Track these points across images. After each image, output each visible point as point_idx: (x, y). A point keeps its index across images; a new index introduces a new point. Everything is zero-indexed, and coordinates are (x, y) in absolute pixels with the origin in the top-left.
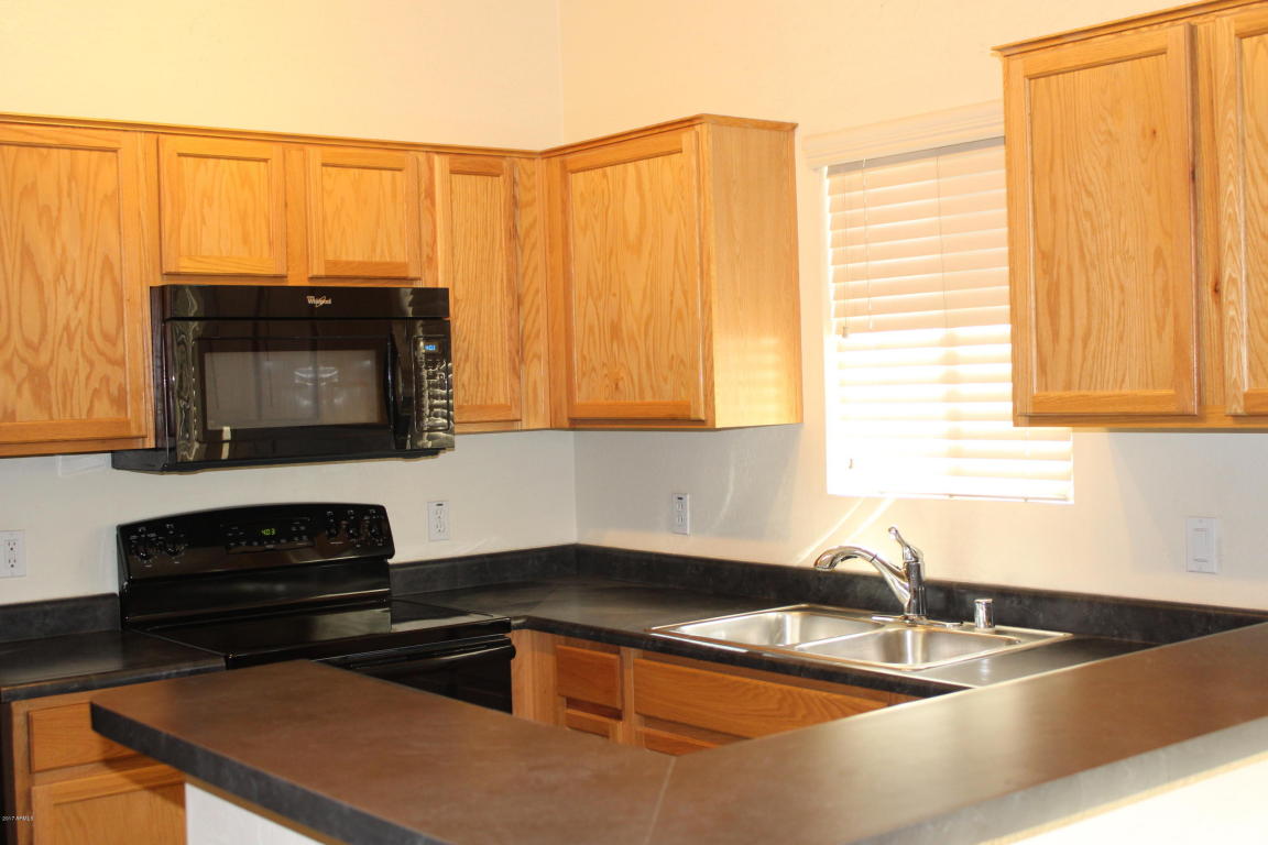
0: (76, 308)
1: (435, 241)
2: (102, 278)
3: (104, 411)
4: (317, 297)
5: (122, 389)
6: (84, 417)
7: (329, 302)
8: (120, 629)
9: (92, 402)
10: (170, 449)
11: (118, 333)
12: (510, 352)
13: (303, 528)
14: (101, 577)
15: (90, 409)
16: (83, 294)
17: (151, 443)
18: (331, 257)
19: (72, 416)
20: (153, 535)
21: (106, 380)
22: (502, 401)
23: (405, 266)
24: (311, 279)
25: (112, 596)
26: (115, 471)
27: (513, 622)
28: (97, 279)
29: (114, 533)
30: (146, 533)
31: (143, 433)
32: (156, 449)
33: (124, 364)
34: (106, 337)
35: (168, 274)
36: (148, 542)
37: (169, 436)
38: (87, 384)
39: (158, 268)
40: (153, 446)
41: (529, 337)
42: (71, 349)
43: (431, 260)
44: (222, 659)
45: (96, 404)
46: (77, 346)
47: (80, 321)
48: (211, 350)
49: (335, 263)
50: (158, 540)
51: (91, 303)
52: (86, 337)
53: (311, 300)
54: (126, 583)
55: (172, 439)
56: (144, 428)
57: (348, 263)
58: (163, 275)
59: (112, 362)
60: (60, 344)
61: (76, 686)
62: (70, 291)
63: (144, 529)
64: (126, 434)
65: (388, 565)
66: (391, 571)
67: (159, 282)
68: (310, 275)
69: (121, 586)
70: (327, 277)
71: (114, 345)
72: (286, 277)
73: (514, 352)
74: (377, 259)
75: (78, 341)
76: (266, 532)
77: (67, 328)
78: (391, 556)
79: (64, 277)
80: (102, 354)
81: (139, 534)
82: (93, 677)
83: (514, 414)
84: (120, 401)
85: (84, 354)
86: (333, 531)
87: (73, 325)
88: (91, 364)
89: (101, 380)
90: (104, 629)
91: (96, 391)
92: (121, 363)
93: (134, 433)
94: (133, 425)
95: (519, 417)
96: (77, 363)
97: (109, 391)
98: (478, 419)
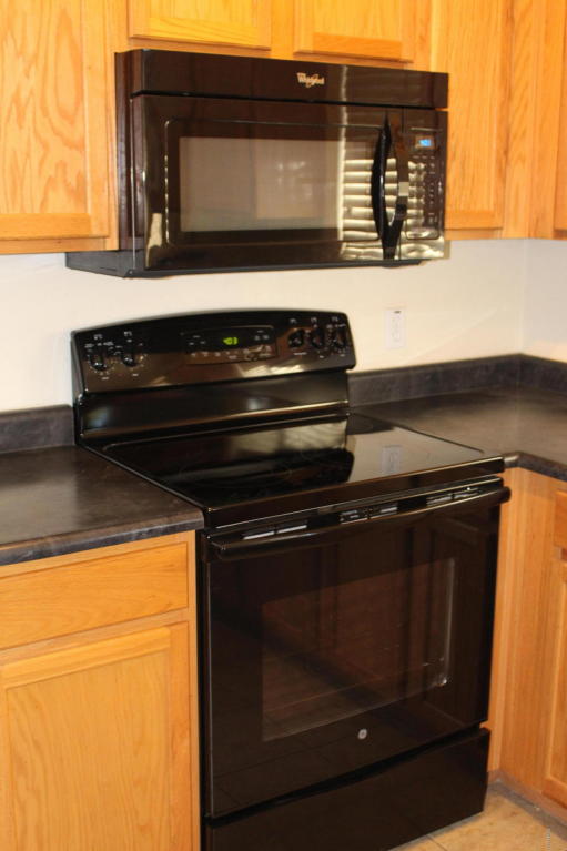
0: (27, 76)
1: (428, 19)
2: (58, 36)
3: (60, 204)
4: (309, 75)
5: (81, 179)
6: (37, 211)
7: (322, 81)
8: (74, 444)
9: (46, 193)
10: (137, 251)
11: (77, 109)
12: (498, 151)
13: (266, 337)
14: (53, 386)
15: (44, 203)
16: (36, 56)
17: (112, 244)
18: (319, 29)
19: (22, 208)
20: (110, 343)
21: (62, 165)
22: (486, 208)
23: (398, 45)
24: (300, 53)
25: (64, 408)
26: (69, 270)
27: (507, 460)
28: (52, 38)
29: (68, 339)
30: (102, 341)
31: (105, 233)
32: (120, 250)
33: (83, 146)
34: (63, 114)
35: (136, 38)
36: (104, 353)
37: (136, 236)
38: (40, 172)
39: (124, 30)
40: (116, 247)
41: (515, 137)
42: (21, 127)
43: (424, 40)
44: (201, 513)
45: (51, 195)
46: (28, 122)
47: (31, 93)
48: (189, 134)
49: (325, 38)
50: (115, 350)
51: (46, 69)
52: (39, 113)
53: (302, 78)
54: (80, 396)
55: (140, 239)
56: (106, 227)
57: (339, 38)
58: (130, 39)
59: (69, 144)
60: (8, 119)
61: (30, 553)
62: (19, 53)
63: (100, 336)
64: (83, 232)
65: (347, 376)
66: (351, 380)
67: (125, 47)
68: (296, 50)
69: (76, 400)
70: (315, 53)
71: (72, 123)
72: (269, 50)
73: (502, 152)
74: (369, 35)
75: (29, 116)
76: (228, 341)
77: (16, 99)
78: (352, 367)
79: (13, 36)
80: (57, 133)
81: (95, 342)
82: (50, 540)
83: (497, 222)
84: (78, 194)
85: (35, 131)
86: (297, 341)
87: (24, 94)
88: (45, 146)
89: (57, 166)
90: (57, 445)
91: (50, 179)
92: (80, 146)
93: (95, 232)
94: (94, 223)
95: (500, 226)
96: (29, 144)
97: (65, 181)
98: (461, 226)
